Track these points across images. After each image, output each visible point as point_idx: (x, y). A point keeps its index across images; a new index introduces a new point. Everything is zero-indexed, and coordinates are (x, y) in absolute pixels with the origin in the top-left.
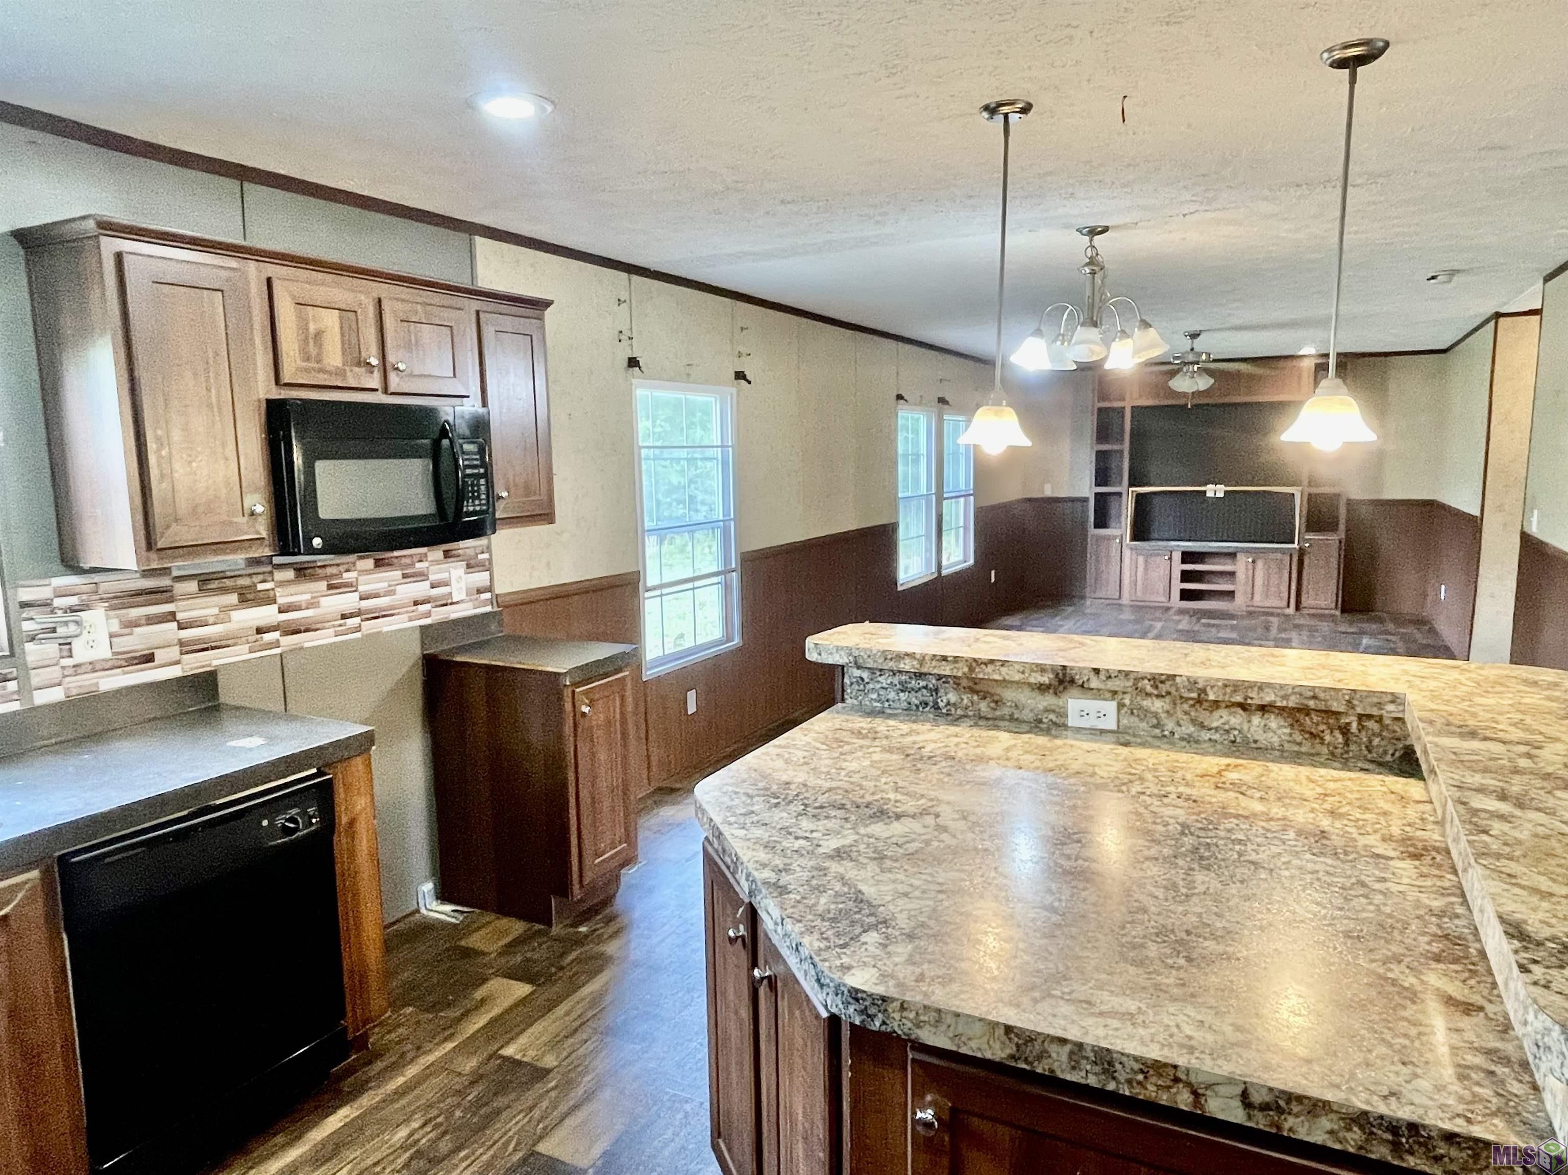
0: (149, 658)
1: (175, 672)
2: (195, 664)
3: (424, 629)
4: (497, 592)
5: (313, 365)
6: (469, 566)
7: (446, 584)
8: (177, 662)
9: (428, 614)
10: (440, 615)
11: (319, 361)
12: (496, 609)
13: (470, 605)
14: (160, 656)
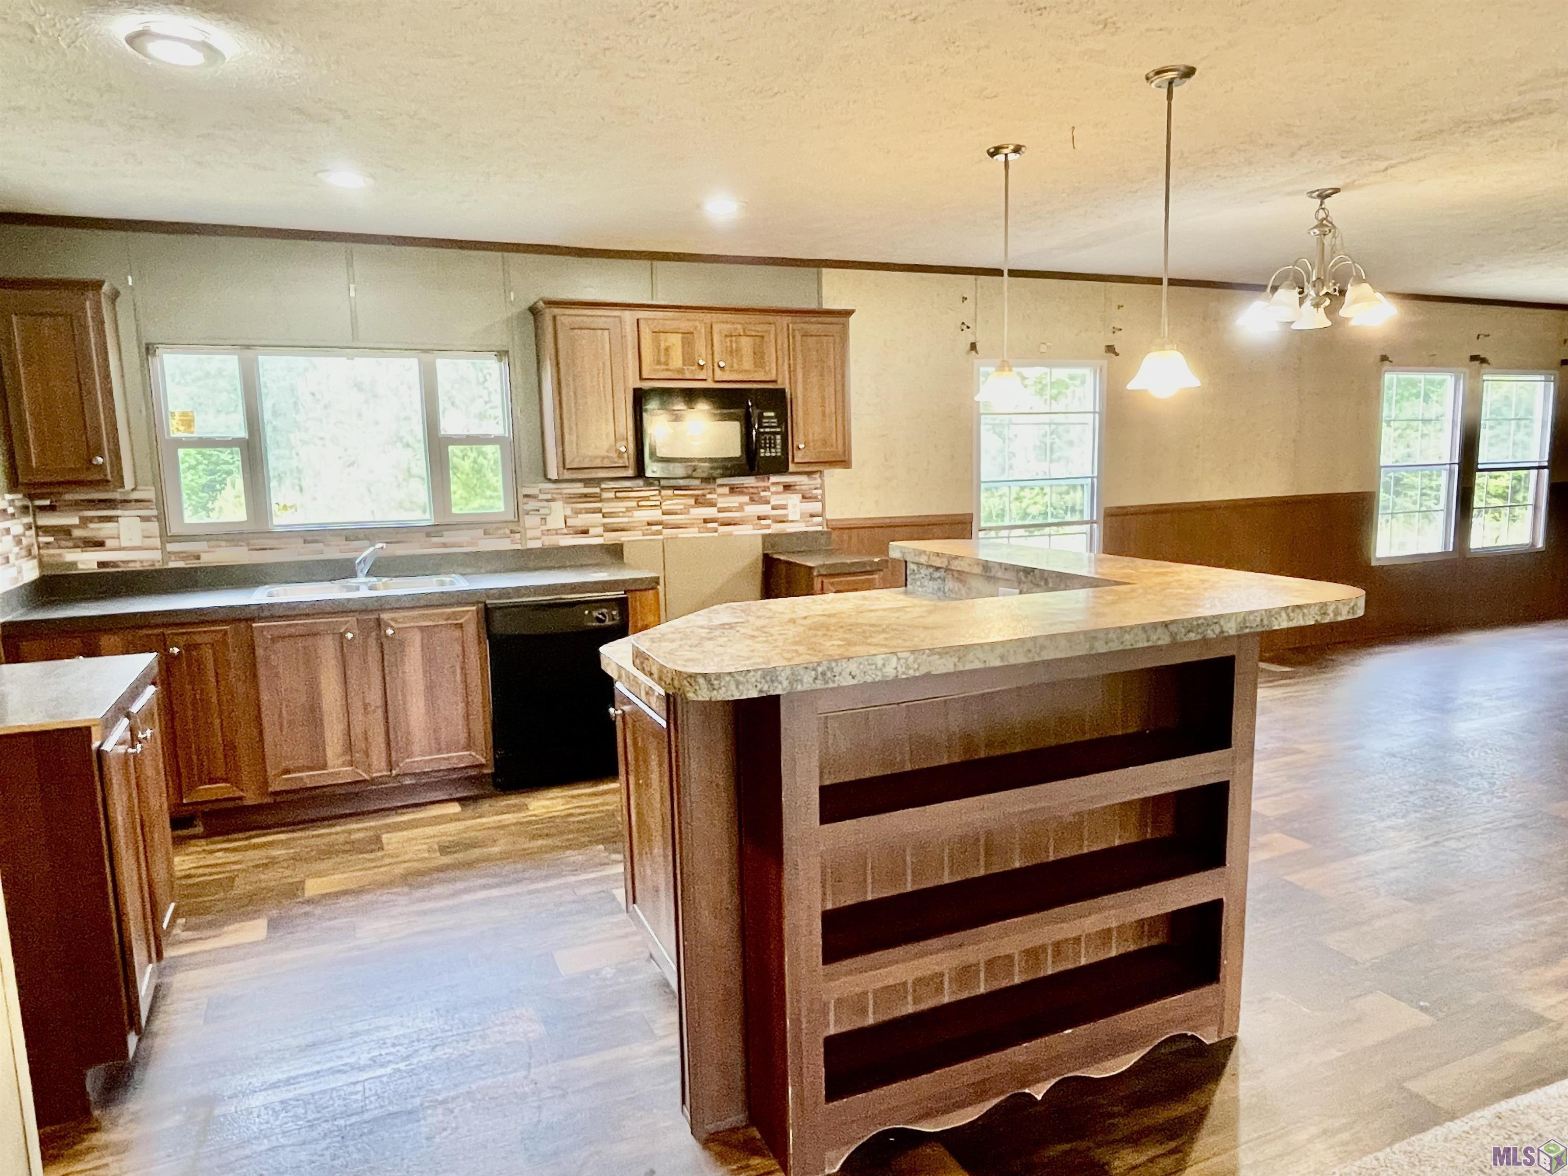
0: (586, 532)
1: (599, 541)
2: (611, 538)
3: (765, 537)
4: (828, 517)
5: (664, 367)
6: (804, 497)
7: (784, 507)
8: (602, 536)
9: (768, 527)
10: (776, 528)
11: (667, 365)
12: (825, 529)
13: (804, 524)
14: (592, 531)
